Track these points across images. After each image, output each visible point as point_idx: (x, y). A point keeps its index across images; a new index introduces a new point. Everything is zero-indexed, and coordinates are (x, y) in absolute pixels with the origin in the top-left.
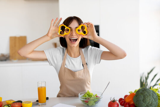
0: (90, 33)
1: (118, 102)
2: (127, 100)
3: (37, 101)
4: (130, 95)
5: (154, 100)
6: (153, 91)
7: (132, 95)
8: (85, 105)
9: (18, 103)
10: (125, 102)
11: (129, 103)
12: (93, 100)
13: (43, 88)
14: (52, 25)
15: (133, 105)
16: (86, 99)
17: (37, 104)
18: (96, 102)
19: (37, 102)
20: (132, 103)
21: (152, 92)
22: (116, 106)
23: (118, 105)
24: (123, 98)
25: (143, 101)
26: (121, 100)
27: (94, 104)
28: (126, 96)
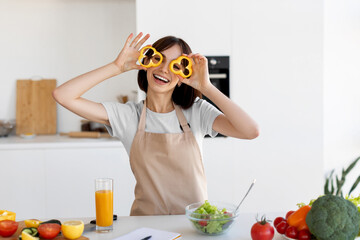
0: (196, 76)
1: (272, 225)
2: (293, 222)
3: (93, 222)
4: (298, 211)
5: (350, 221)
6: (349, 202)
7: (304, 209)
8: (200, 231)
9: (51, 224)
10: (287, 225)
11: (295, 228)
12: (218, 220)
13: (107, 194)
14: (128, 45)
15: (306, 231)
16: (202, 217)
17: (93, 229)
18: (225, 226)
19: (93, 225)
20: (304, 227)
21: (346, 204)
22: (268, 233)
23: (273, 232)
24: (284, 217)
25: (327, 221)
26: (278, 221)
27: (220, 229)
28: (289, 214)
